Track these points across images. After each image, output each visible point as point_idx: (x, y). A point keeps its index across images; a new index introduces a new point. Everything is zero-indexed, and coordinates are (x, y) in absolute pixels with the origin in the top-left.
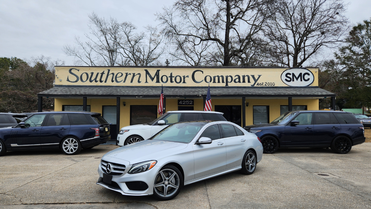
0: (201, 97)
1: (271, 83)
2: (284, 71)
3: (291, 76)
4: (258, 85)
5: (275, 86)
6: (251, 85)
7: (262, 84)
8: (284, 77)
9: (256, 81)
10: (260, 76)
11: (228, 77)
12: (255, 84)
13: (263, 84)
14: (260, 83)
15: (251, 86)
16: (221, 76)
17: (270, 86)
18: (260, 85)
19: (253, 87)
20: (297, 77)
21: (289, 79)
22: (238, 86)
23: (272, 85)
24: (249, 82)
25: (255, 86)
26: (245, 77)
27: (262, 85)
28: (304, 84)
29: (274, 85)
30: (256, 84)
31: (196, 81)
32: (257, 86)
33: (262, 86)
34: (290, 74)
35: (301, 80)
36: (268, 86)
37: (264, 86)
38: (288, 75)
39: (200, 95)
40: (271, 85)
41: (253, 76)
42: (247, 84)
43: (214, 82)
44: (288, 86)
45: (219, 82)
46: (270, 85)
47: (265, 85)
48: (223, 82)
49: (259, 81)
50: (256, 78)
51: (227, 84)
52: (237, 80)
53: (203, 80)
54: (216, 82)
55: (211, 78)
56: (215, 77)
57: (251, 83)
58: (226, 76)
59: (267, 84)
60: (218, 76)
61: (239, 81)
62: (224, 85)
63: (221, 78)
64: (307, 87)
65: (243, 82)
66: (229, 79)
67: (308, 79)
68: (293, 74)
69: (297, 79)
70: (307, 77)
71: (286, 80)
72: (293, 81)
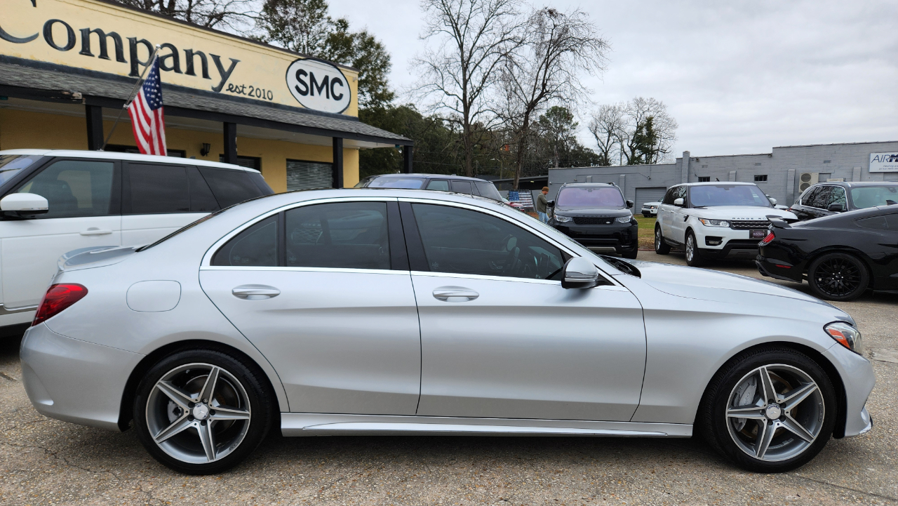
0: (79, 101)
1: (264, 90)
3: (307, 80)
4: (230, 89)
5: (274, 101)
6: (213, 88)
7: (241, 89)
8: (293, 82)
9: (225, 76)
10: (235, 63)
11: (137, 42)
12: (222, 84)
13: (245, 91)
14: (237, 87)
15: (211, 90)
16: (109, 35)
17: (261, 99)
18: (235, 90)
19: (216, 94)
20: (319, 85)
21: (303, 88)
22: (172, 83)
23: (266, 96)
24: (205, 75)
25: (224, 91)
26: (193, 54)
27: (242, 91)
29: (270, 97)
30: (226, 86)
31: (8, 35)
32: (229, 93)
33: (241, 95)
34: (305, 74)
35: (328, 97)
36: (256, 98)
37: (247, 96)
39: (77, 95)
40: (264, 98)
41: (217, 59)
42: (197, 82)
43: (86, 51)
44: (301, 106)
45: (104, 55)
46: (262, 96)
47: (250, 94)
48: (120, 58)
49: (233, 79)
50: (226, 68)
51: (134, 71)
52: (169, 62)
53: (36, 36)
54: (92, 51)
55: (74, 35)
56: (86, 34)
57: (210, 79)
58: (130, 40)
59: (253, 93)
60: (99, 32)
61: (176, 68)
62: (124, 69)
63: (111, 43)
64: (338, 116)
65: (187, 73)
66: (143, 53)
67: (341, 96)
68: (312, 75)
69: (320, 90)
70: (338, 89)
71: (297, 88)
72: (312, 94)
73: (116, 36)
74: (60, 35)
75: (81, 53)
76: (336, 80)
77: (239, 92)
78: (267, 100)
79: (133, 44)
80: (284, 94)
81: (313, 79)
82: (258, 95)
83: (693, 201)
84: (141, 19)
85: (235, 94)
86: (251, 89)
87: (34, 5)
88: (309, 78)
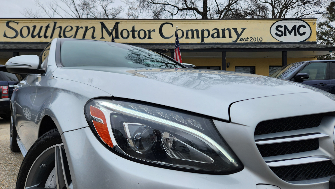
1: (258, 38)
2: (274, 23)
3: (283, 29)
4: (241, 40)
5: (263, 41)
6: (233, 41)
7: (246, 39)
8: (274, 31)
9: (239, 35)
10: (243, 30)
11: (204, 31)
12: (237, 39)
14: (244, 39)
16: (195, 30)
17: (256, 42)
18: (243, 40)
19: (235, 43)
20: (290, 30)
21: (280, 33)
22: (216, 42)
23: (259, 40)
24: (230, 37)
25: (238, 42)
26: (225, 30)
27: (247, 40)
28: (299, 39)
29: (261, 40)
30: (239, 39)
31: (164, 36)
32: (241, 42)
33: (246, 42)
34: (281, 27)
35: (295, 35)
36: (254, 42)
37: (249, 42)
38: (279, 29)
40: (258, 41)
41: (235, 30)
42: (227, 40)
43: (187, 37)
44: (278, 41)
45: (193, 37)
46: (257, 40)
48: (198, 37)
49: (243, 36)
50: (239, 32)
51: (203, 40)
52: (215, 35)
53: (173, 35)
54: (189, 37)
55: (184, 33)
56: (187, 32)
57: (232, 38)
58: (202, 30)
59: (253, 40)
60: (192, 30)
61: (218, 37)
62: (199, 41)
63: (195, 33)
64: (303, 42)
65: (223, 37)
66: (206, 34)
67: (305, 33)
68: (285, 27)
69: (290, 33)
70: (302, 30)
71: (276, 34)
72: (285, 35)
73: (197, 30)
74: (180, 34)
75: (186, 38)
76: (301, 26)
77: (246, 41)
78: (260, 42)
79: (203, 31)
80: (269, 38)
82: (255, 40)
84: (206, 22)
85: (243, 42)
86: (251, 38)
87: (173, 26)
88: (283, 28)
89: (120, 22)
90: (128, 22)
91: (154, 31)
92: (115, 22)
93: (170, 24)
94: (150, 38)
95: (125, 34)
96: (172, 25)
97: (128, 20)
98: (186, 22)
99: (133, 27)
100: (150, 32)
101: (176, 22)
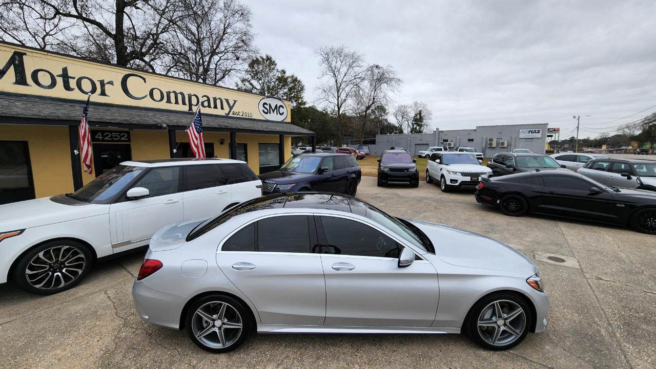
0: (165, 128)
1: (248, 113)
3: (268, 107)
4: (233, 114)
5: (253, 117)
7: (238, 113)
8: (262, 108)
9: (231, 108)
10: (235, 102)
11: (192, 96)
12: (230, 112)
13: (240, 114)
14: (236, 113)
15: (225, 115)
16: (179, 93)
17: (247, 117)
19: (227, 117)
20: (273, 109)
21: (266, 111)
22: (207, 113)
24: (222, 108)
25: (230, 115)
26: (217, 99)
28: (279, 118)
30: (231, 113)
31: (132, 96)
32: (233, 115)
33: (238, 116)
34: (267, 105)
35: (277, 114)
36: (245, 117)
37: (241, 116)
38: (265, 106)
39: (164, 125)
41: (227, 101)
42: (218, 112)
43: (169, 101)
44: (265, 119)
45: (177, 102)
46: (248, 115)
48: (184, 103)
49: (234, 109)
50: (231, 105)
51: (190, 109)
52: (206, 104)
53: (146, 96)
54: (172, 102)
55: (163, 95)
56: (168, 93)
57: (224, 110)
58: (188, 95)
59: (244, 115)
60: (174, 92)
61: (209, 106)
62: (186, 108)
63: (180, 97)
64: (282, 122)
65: (214, 108)
66: (194, 101)
67: (283, 113)
68: (270, 104)
69: (273, 111)
70: (281, 110)
71: (263, 111)
72: (270, 113)
73: (182, 94)
74: (157, 95)
75: (166, 102)
76: (281, 106)
78: (250, 117)
79: (190, 97)
80: (258, 114)
81: (270, 106)
82: (246, 115)
83: (444, 161)
84: (193, 85)
85: (235, 116)
86: (243, 113)
87: (145, 82)
88: (268, 105)
89: (27, 53)
90: (49, 57)
91: (111, 83)
92: (13, 51)
93: (140, 77)
94: (103, 93)
95: (44, 79)
96: (144, 79)
97: (49, 54)
98: (166, 80)
99: (65, 70)
100: (102, 84)
101: (150, 77)
